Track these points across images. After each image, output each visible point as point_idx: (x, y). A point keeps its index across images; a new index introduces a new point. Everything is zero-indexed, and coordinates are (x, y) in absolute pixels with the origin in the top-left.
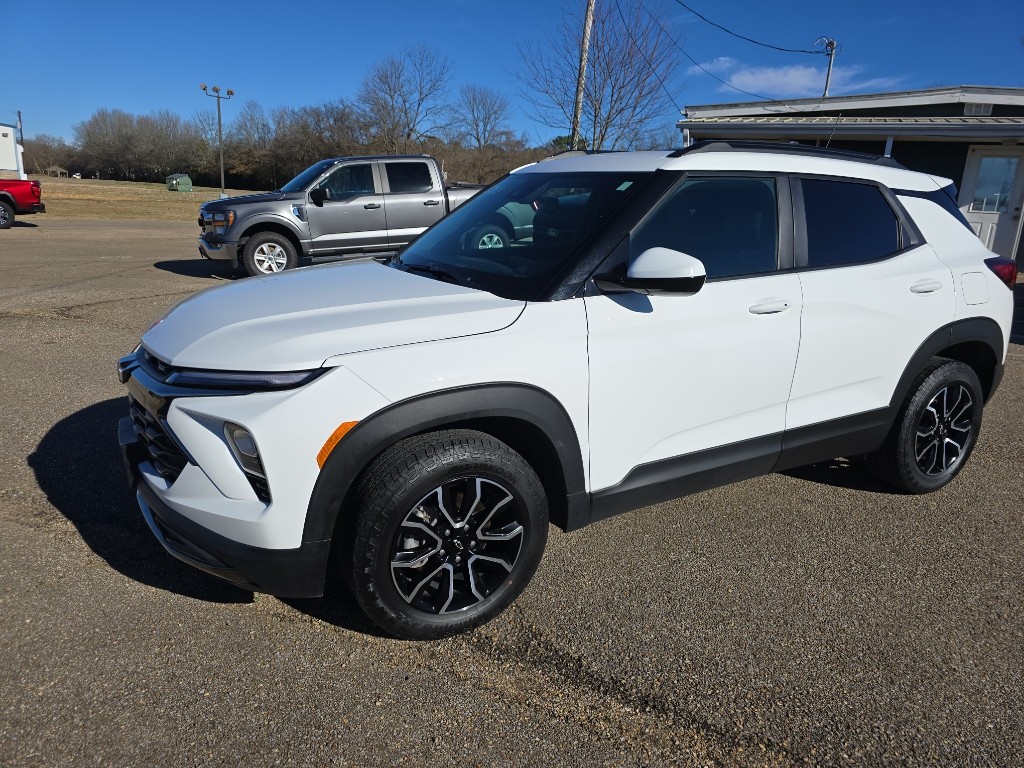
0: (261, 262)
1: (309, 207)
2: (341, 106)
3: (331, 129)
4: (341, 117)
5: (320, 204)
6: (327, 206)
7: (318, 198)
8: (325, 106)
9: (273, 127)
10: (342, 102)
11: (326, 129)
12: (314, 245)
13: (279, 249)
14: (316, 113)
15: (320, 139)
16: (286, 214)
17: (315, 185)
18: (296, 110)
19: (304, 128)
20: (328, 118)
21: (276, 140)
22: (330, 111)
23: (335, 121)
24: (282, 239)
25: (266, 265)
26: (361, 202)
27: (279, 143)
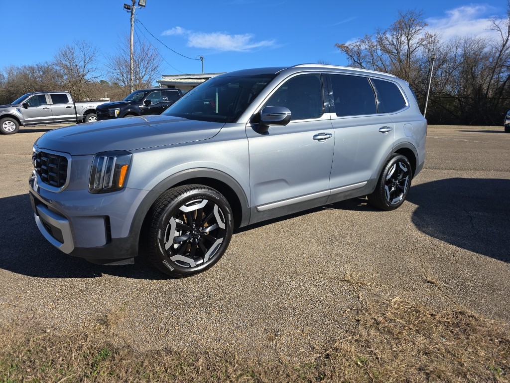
0: (5, 128)
1: (22, 109)
2: (46, 65)
3: (41, 77)
4: (46, 71)
5: (26, 108)
6: (29, 109)
7: (25, 106)
8: (37, 65)
9: (6, 76)
10: (46, 63)
11: (38, 77)
12: (25, 121)
13: (12, 123)
14: (32, 69)
15: (35, 82)
16: (13, 111)
17: (24, 101)
18: (20, 67)
19: (25, 76)
20: (39, 72)
21: (9, 83)
22: (39, 68)
23: (43, 72)
24: (13, 120)
25: (7, 129)
26: (42, 107)
27: (10, 84)
